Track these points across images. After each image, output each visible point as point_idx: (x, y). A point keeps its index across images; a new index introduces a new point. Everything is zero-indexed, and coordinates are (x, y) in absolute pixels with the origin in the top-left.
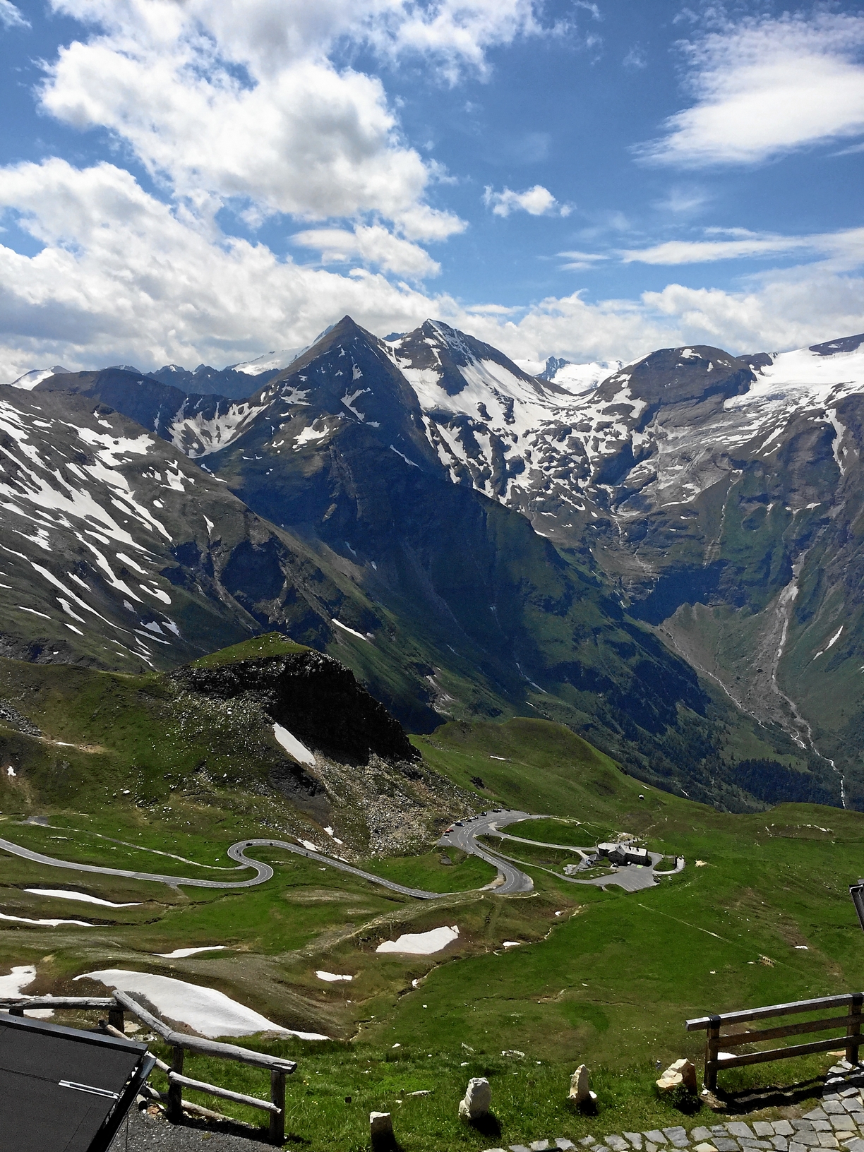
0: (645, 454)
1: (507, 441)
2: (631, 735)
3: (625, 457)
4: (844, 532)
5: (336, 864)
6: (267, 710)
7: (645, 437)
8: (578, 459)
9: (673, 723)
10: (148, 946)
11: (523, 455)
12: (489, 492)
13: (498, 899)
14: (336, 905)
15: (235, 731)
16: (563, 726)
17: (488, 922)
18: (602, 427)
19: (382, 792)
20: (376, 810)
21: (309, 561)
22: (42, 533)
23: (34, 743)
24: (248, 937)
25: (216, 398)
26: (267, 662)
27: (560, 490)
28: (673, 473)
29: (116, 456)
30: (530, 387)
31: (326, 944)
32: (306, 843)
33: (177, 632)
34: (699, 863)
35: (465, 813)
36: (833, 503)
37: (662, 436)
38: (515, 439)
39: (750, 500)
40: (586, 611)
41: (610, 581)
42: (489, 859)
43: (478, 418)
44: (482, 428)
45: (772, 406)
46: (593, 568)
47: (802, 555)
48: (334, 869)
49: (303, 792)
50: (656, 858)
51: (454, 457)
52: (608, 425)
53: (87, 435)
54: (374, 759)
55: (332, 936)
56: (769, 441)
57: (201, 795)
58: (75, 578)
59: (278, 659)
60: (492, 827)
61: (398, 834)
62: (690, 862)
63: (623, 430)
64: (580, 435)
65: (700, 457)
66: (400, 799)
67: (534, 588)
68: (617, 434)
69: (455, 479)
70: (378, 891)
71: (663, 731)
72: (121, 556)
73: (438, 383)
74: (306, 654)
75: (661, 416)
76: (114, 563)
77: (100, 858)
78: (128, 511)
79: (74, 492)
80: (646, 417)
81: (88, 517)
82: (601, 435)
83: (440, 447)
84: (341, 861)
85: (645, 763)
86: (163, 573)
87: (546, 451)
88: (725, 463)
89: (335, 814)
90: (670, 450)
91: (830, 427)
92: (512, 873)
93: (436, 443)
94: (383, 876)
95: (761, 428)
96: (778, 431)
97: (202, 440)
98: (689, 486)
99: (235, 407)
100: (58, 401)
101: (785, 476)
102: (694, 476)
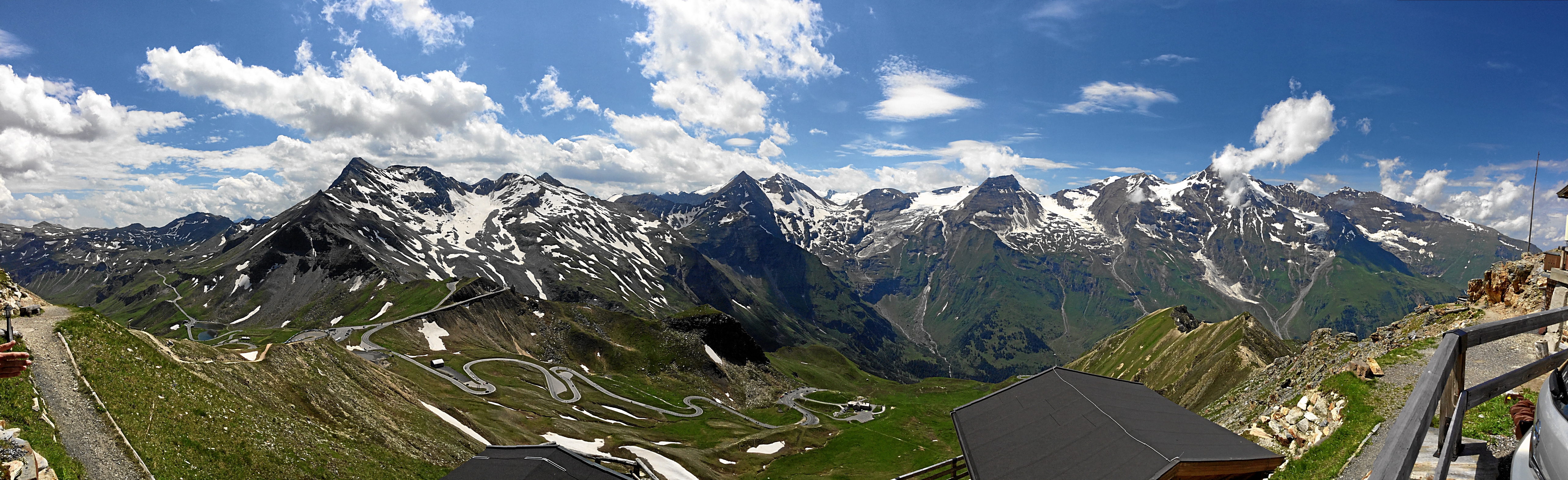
0: (869, 231)
1: (811, 224)
2: (863, 352)
3: (861, 232)
4: (947, 264)
5: (730, 410)
6: (702, 339)
7: (869, 224)
8: (841, 233)
9: (882, 347)
10: (649, 438)
11: (817, 230)
12: (802, 246)
13: (803, 428)
14: (729, 429)
15: (688, 346)
16: (834, 349)
17: (798, 438)
18: (851, 219)
19: (752, 378)
20: (749, 386)
21: (723, 274)
22: (615, 258)
23: (608, 344)
24: (692, 439)
25: (686, 205)
26: (703, 317)
27: (833, 246)
28: (880, 240)
29: (645, 229)
30: (821, 202)
31: (725, 447)
32: (717, 400)
33: (666, 302)
34: (892, 408)
35: (789, 388)
36: (943, 253)
37: (876, 224)
38: (814, 224)
39: (911, 252)
40: (844, 298)
41: (854, 285)
42: (799, 410)
43: (799, 214)
44: (800, 219)
45: (919, 213)
46: (847, 280)
47: (932, 274)
48: (730, 413)
49: (717, 377)
50: (874, 407)
51: (788, 231)
52: (854, 219)
53: (634, 220)
54: (749, 363)
55: (727, 444)
56: (918, 227)
57: (673, 374)
58: (627, 278)
59: (708, 316)
60: (801, 395)
61: (759, 398)
62: (888, 407)
63: (859, 221)
64: (842, 223)
65: (891, 233)
66: (760, 382)
67: (821, 288)
68: (858, 223)
69: (788, 240)
70: (749, 424)
71: (877, 351)
72: (645, 270)
73: (782, 199)
74: (720, 314)
75: (875, 216)
76: (642, 272)
77: (631, 396)
78: (649, 251)
79: (628, 243)
80: (869, 216)
81: (633, 253)
82: (850, 223)
83: (782, 226)
84: (733, 409)
85: (869, 364)
86: (662, 277)
87: (827, 229)
88: (901, 236)
89: (730, 387)
90: (879, 230)
91: (941, 222)
92: (810, 416)
93: (780, 224)
94: (751, 417)
95: (915, 222)
96: (921, 224)
97: (680, 222)
98: (887, 245)
99: (694, 209)
100: (623, 207)
101: (924, 242)
102: (889, 241)
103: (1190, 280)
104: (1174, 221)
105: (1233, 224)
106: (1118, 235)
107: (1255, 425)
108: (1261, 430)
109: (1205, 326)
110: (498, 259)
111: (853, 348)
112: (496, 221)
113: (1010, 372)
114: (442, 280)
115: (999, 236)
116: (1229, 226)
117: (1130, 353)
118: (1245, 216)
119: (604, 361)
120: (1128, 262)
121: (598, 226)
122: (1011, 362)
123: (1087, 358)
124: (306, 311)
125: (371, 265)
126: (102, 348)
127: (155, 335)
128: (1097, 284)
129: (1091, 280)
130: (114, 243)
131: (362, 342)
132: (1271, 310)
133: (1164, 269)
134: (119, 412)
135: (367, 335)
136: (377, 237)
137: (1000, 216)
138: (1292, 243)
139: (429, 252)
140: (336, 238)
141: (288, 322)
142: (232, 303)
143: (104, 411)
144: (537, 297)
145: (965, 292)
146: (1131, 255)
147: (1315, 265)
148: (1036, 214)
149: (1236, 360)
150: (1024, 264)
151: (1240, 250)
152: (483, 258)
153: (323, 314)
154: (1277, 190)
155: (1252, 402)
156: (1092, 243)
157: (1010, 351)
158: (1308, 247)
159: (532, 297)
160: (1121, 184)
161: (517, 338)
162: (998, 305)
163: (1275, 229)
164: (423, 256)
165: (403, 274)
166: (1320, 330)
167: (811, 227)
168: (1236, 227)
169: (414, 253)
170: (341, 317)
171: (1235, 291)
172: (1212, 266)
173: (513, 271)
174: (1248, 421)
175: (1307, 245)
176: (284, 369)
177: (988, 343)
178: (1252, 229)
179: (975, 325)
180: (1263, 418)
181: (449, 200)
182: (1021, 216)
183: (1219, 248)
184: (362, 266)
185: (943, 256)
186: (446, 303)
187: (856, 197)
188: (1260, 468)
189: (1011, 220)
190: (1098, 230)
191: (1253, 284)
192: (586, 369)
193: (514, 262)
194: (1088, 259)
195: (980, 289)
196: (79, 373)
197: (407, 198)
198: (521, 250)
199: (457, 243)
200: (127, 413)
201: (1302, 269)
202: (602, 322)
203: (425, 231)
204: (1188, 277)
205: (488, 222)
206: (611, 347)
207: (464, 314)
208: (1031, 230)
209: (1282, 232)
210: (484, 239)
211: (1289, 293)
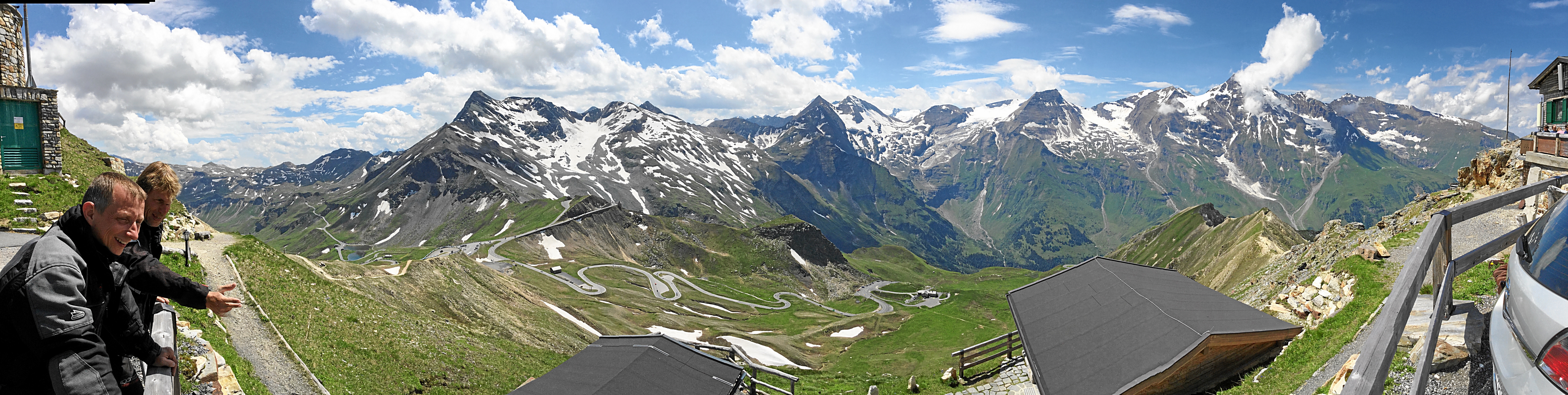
1: (879, 140)
2: (929, 249)
3: (924, 146)
5: (814, 302)
6: (789, 244)
7: (930, 138)
8: (906, 146)
9: (945, 244)
10: (744, 329)
11: (885, 145)
12: (872, 159)
13: (879, 315)
14: (814, 318)
15: (777, 252)
16: (904, 247)
17: (875, 324)
18: (914, 134)
19: (832, 276)
20: (830, 282)
21: (804, 187)
22: (709, 176)
23: (704, 251)
24: (782, 328)
25: (770, 126)
26: (788, 225)
27: (900, 158)
28: (941, 151)
29: (734, 149)
30: (887, 120)
31: (810, 333)
32: (802, 295)
33: (755, 212)
34: (956, 294)
35: (866, 283)
37: (936, 138)
38: (882, 139)
40: (910, 204)
41: (920, 192)
42: (876, 300)
43: (868, 132)
44: (869, 135)
45: (975, 126)
46: (913, 188)
48: (814, 305)
49: (801, 275)
50: (940, 294)
51: (859, 147)
52: (917, 134)
53: (725, 142)
54: (829, 263)
55: (813, 330)
56: (974, 138)
57: (763, 274)
58: (720, 193)
59: (793, 225)
60: (877, 288)
61: (839, 291)
62: (952, 294)
63: (922, 135)
65: (951, 145)
66: (839, 278)
67: (890, 195)
69: (860, 155)
70: (831, 313)
71: (941, 247)
72: (735, 185)
73: (853, 119)
74: (802, 223)
75: (936, 130)
76: (733, 187)
77: (726, 294)
78: (738, 168)
79: (720, 162)
80: (931, 131)
81: (724, 170)
82: (914, 137)
83: (854, 143)
84: (816, 301)
85: (934, 258)
86: (750, 191)
87: (894, 143)
89: (814, 284)
90: (939, 143)
91: (994, 133)
92: (885, 305)
93: (852, 141)
94: (833, 307)
95: (970, 134)
96: (977, 135)
97: (765, 142)
98: (947, 156)
99: (777, 130)
100: (715, 130)
101: (980, 151)
102: (948, 152)
103: (1215, 181)
104: (1199, 129)
105: (1252, 130)
106: (1152, 143)
107: (1274, 302)
108: (1281, 306)
109: (1229, 221)
110: (607, 179)
111: (921, 246)
112: (603, 145)
113: (1057, 262)
114: (557, 199)
115: (1046, 144)
116: (1248, 131)
117: (1163, 245)
118: (1263, 124)
119: (700, 266)
120: (1161, 167)
121: (693, 149)
122: (1057, 254)
123: (1124, 250)
124: (440, 231)
125: (494, 187)
126: (263, 269)
127: (309, 258)
128: (1133, 186)
129: (1128, 183)
130: (268, 180)
131: (489, 255)
132: (1287, 205)
133: (1192, 172)
134: (281, 322)
135: (492, 249)
136: (498, 163)
137: (1046, 126)
138: (1304, 146)
139: (545, 175)
140: (462, 165)
141: (424, 241)
142: (375, 226)
143: (268, 321)
144: (641, 212)
145: (1016, 194)
146: (1163, 160)
147: (1324, 164)
148: (1078, 124)
149: (1256, 248)
150: (1068, 169)
151: (1258, 154)
152: (592, 178)
153: (454, 233)
154: (1289, 98)
155: (1272, 283)
156: (1129, 150)
157: (1058, 245)
158: (1319, 150)
159: (637, 212)
160: (1152, 100)
161: (623, 247)
162: (1046, 205)
163: (1289, 134)
164: (539, 178)
165: (522, 195)
166: (1331, 222)
167: (880, 142)
168: (1255, 133)
169: (532, 176)
170: (471, 234)
171: (1255, 189)
172: (1235, 168)
173: (619, 189)
174: (1268, 298)
175: (1317, 147)
176: (423, 281)
177: (1038, 238)
178: (1269, 135)
179: (1026, 222)
180: (1282, 296)
181: (560, 128)
182: (1065, 126)
183: (1240, 152)
184: (487, 189)
185: (997, 163)
186: (562, 219)
187: (918, 114)
188: (1278, 338)
189: (1055, 130)
190: (1134, 139)
191: (1270, 184)
192: (686, 272)
193: (620, 181)
194: (1125, 164)
195: (1030, 191)
196: (245, 289)
197: (523, 127)
198: (627, 171)
199: (569, 166)
200: (288, 322)
201: (1313, 169)
202: (699, 233)
203: (540, 157)
204: (1213, 178)
205: (597, 146)
206: (707, 254)
207: (577, 228)
208: (1074, 139)
209: (1295, 136)
210: (593, 161)
211: (1303, 190)
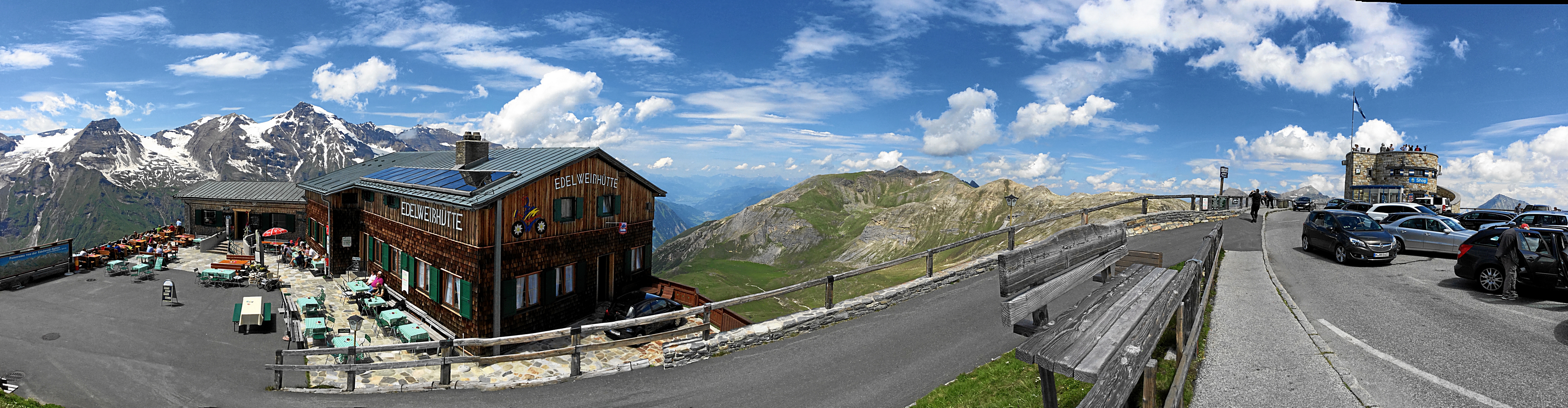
4: (56, 203)
36: (51, 192)
39: (19, 193)
45: (25, 156)
47: (41, 213)
56: (24, 169)
88: (8, 178)
91: (48, 164)
95: (21, 165)
96: (28, 166)
101: (33, 182)
104: (263, 156)
105: (318, 158)
106: (212, 171)
115: (104, 174)
116: (314, 160)
118: (329, 152)
137: (104, 156)
145: (74, 228)
148: (138, 153)
150: (128, 200)
154: (357, 128)
156: (189, 178)
160: (212, 127)
168: (321, 162)
178: (335, 163)
182: (124, 155)
185: (51, 196)
189: (114, 160)
190: (193, 167)
195: (89, 225)
208: (134, 168)
